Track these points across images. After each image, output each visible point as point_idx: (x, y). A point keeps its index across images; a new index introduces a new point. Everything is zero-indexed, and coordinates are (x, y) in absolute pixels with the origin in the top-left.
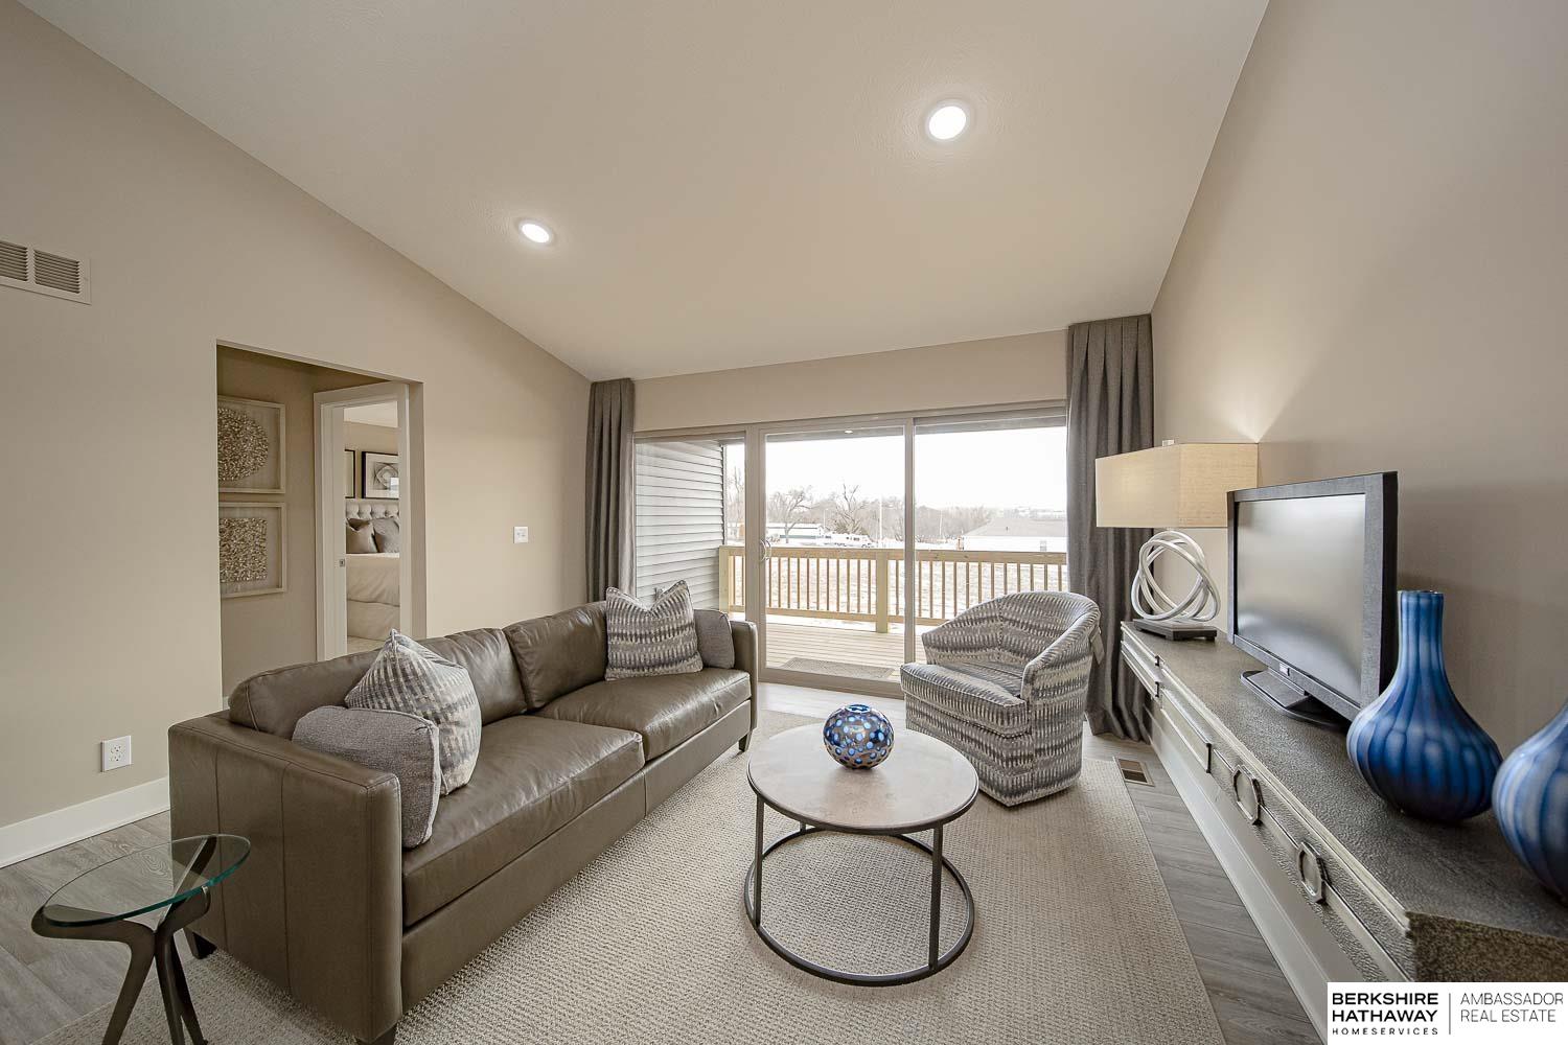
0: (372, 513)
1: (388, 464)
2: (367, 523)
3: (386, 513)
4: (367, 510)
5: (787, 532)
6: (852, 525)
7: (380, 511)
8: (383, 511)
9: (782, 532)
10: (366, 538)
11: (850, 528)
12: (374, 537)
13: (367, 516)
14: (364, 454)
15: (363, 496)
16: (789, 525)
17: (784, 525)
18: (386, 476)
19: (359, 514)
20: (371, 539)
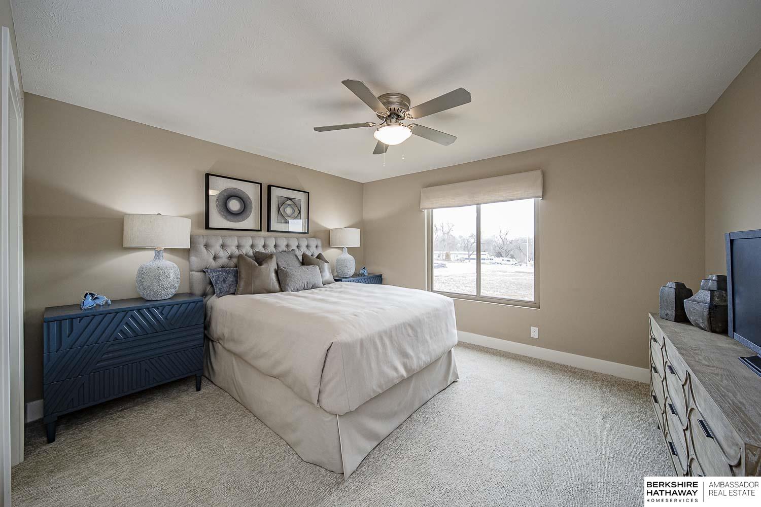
0: (275, 246)
1: (290, 199)
2: (270, 256)
3: (287, 246)
4: (271, 243)
5: (469, 256)
6: (505, 253)
7: (283, 244)
8: (285, 243)
9: (467, 256)
10: (269, 275)
11: (504, 254)
12: (276, 272)
13: (271, 249)
14: (269, 187)
15: (269, 230)
16: (471, 253)
17: (467, 253)
18: (289, 211)
19: (264, 246)
20: (273, 275)
